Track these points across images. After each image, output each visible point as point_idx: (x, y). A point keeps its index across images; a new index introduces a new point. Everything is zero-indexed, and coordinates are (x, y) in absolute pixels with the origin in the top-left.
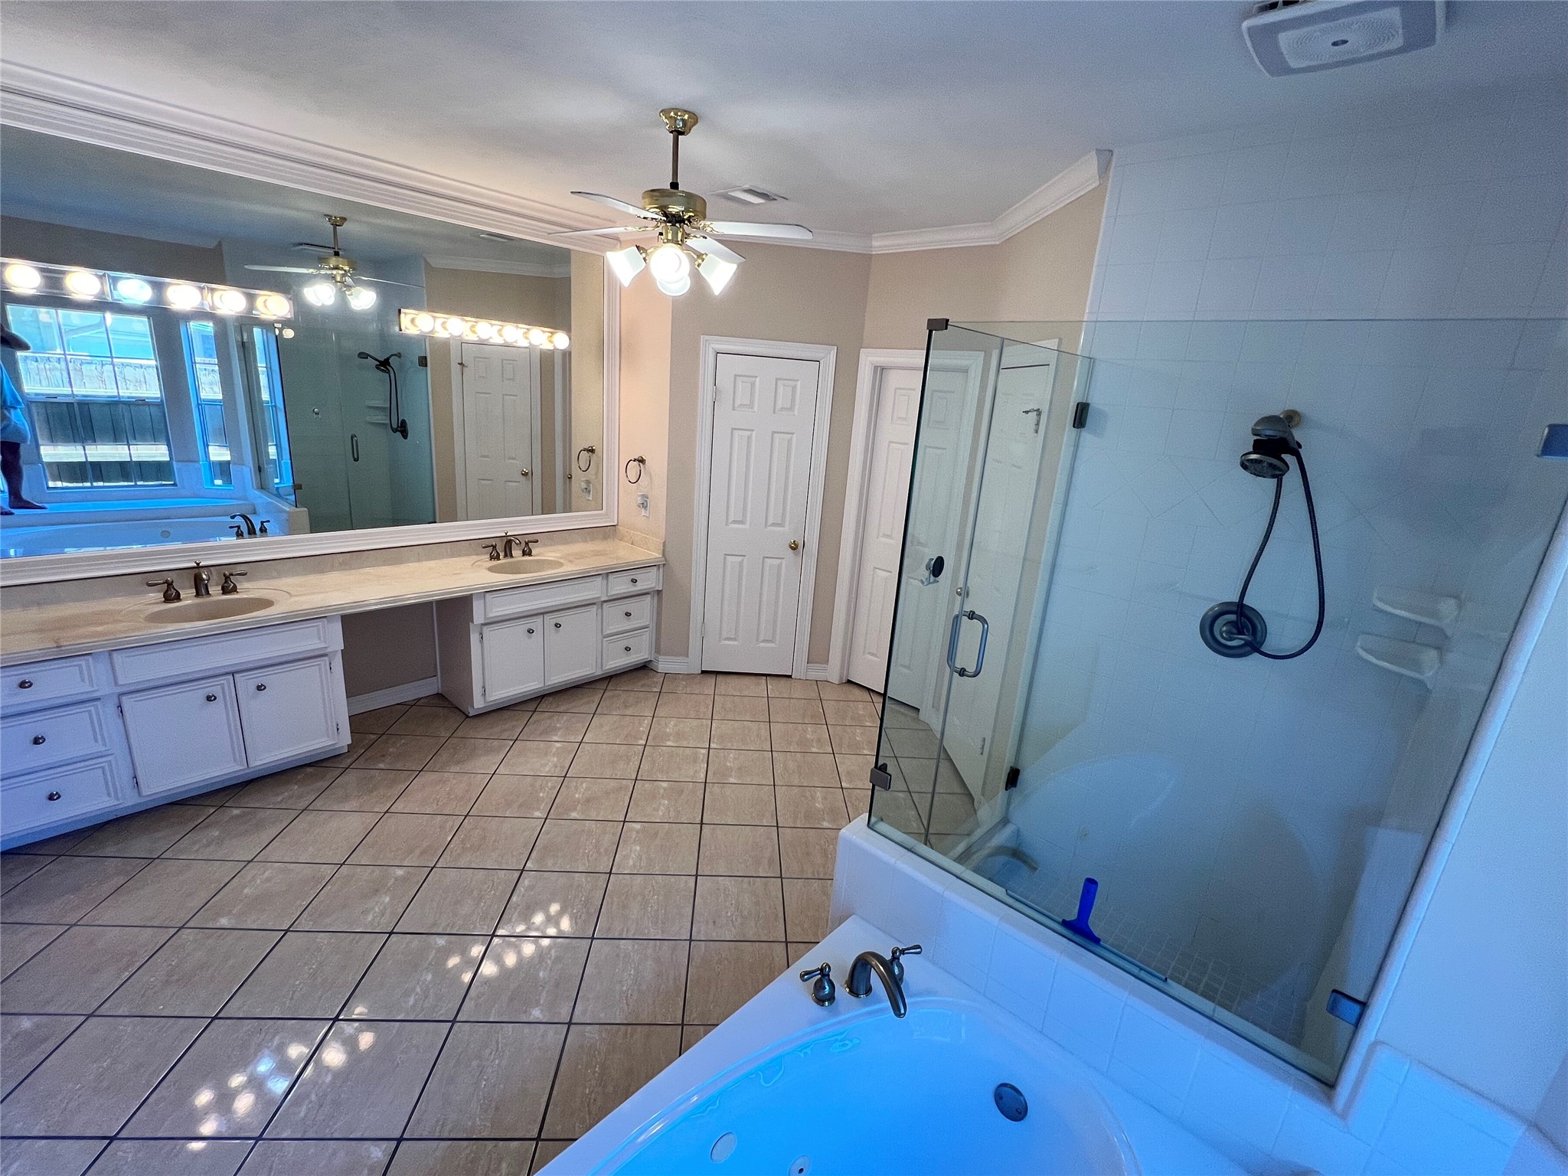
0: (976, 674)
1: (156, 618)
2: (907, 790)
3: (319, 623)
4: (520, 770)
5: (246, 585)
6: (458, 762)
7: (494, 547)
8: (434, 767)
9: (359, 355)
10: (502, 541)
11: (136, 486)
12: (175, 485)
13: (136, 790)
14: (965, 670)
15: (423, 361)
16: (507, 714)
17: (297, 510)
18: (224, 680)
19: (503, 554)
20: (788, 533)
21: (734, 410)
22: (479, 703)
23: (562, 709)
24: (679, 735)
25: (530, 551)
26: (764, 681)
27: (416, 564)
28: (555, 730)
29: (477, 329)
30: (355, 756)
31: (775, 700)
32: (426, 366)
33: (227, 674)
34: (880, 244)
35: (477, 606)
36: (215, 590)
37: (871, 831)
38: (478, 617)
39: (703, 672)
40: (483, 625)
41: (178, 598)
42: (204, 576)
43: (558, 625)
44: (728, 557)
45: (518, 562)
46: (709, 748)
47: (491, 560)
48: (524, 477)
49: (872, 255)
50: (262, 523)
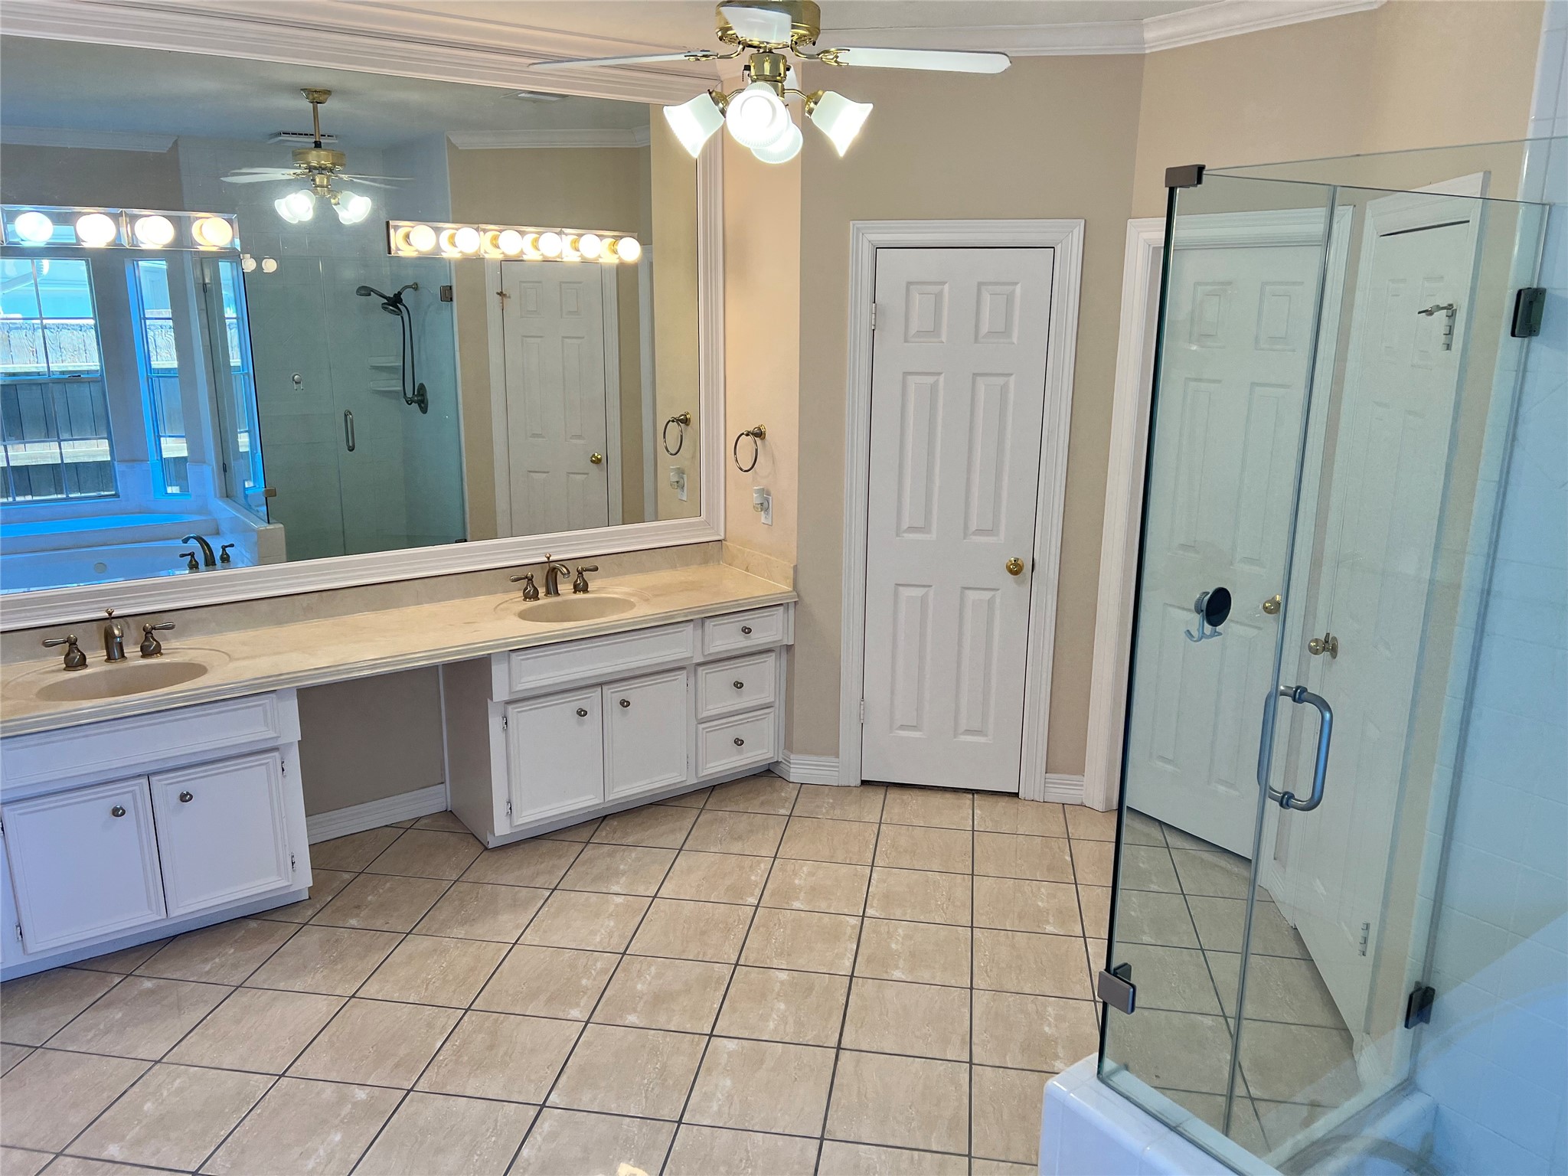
0: (1313, 804)
1: (52, 693)
2: (1219, 1011)
3: (265, 700)
4: (555, 939)
5: (175, 644)
6: (463, 922)
7: (530, 579)
8: (429, 929)
9: (358, 291)
10: (542, 568)
11: (68, 499)
12: (116, 495)
13: (20, 944)
14: (1292, 796)
15: (447, 294)
16: (547, 845)
17: (271, 527)
18: (135, 785)
19: (544, 590)
20: (1005, 547)
21: (906, 341)
22: (502, 828)
23: (630, 840)
24: (814, 891)
25: (586, 585)
26: (969, 802)
27: (413, 608)
28: (617, 874)
29: (501, 242)
30: (319, 907)
31: (985, 837)
32: (451, 300)
33: (139, 776)
34: (1157, 36)
35: (498, 673)
36: (132, 651)
37: (1103, 1086)
38: (500, 691)
39: (864, 783)
40: (508, 703)
41: (83, 663)
42: (116, 632)
43: (625, 704)
44: (901, 588)
45: (566, 602)
46: (863, 916)
47: (525, 600)
48: (594, 466)
49: (1144, 55)
50: (224, 548)
